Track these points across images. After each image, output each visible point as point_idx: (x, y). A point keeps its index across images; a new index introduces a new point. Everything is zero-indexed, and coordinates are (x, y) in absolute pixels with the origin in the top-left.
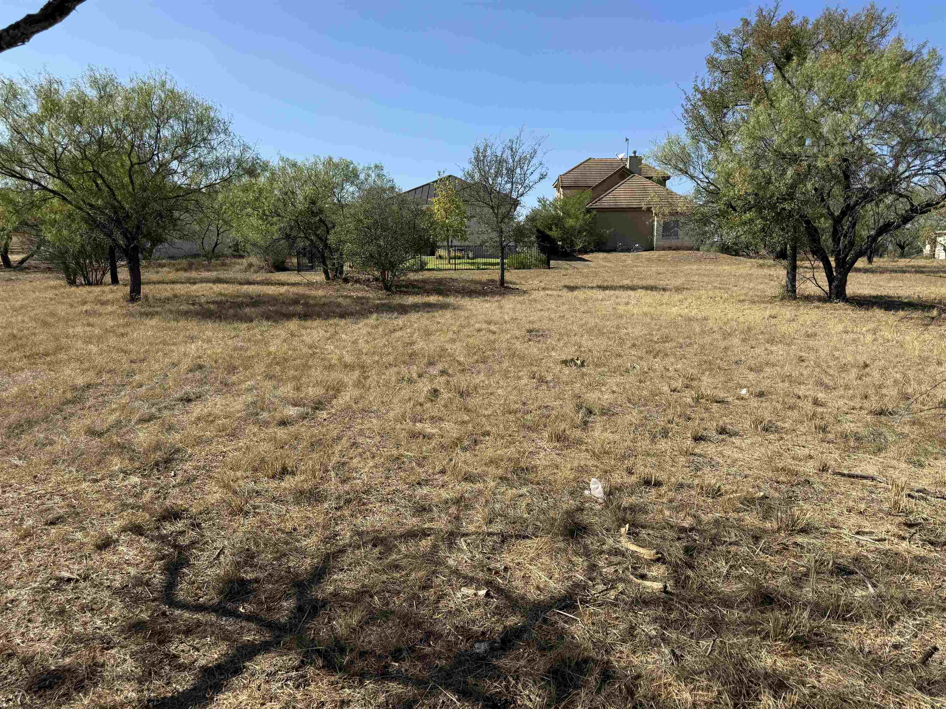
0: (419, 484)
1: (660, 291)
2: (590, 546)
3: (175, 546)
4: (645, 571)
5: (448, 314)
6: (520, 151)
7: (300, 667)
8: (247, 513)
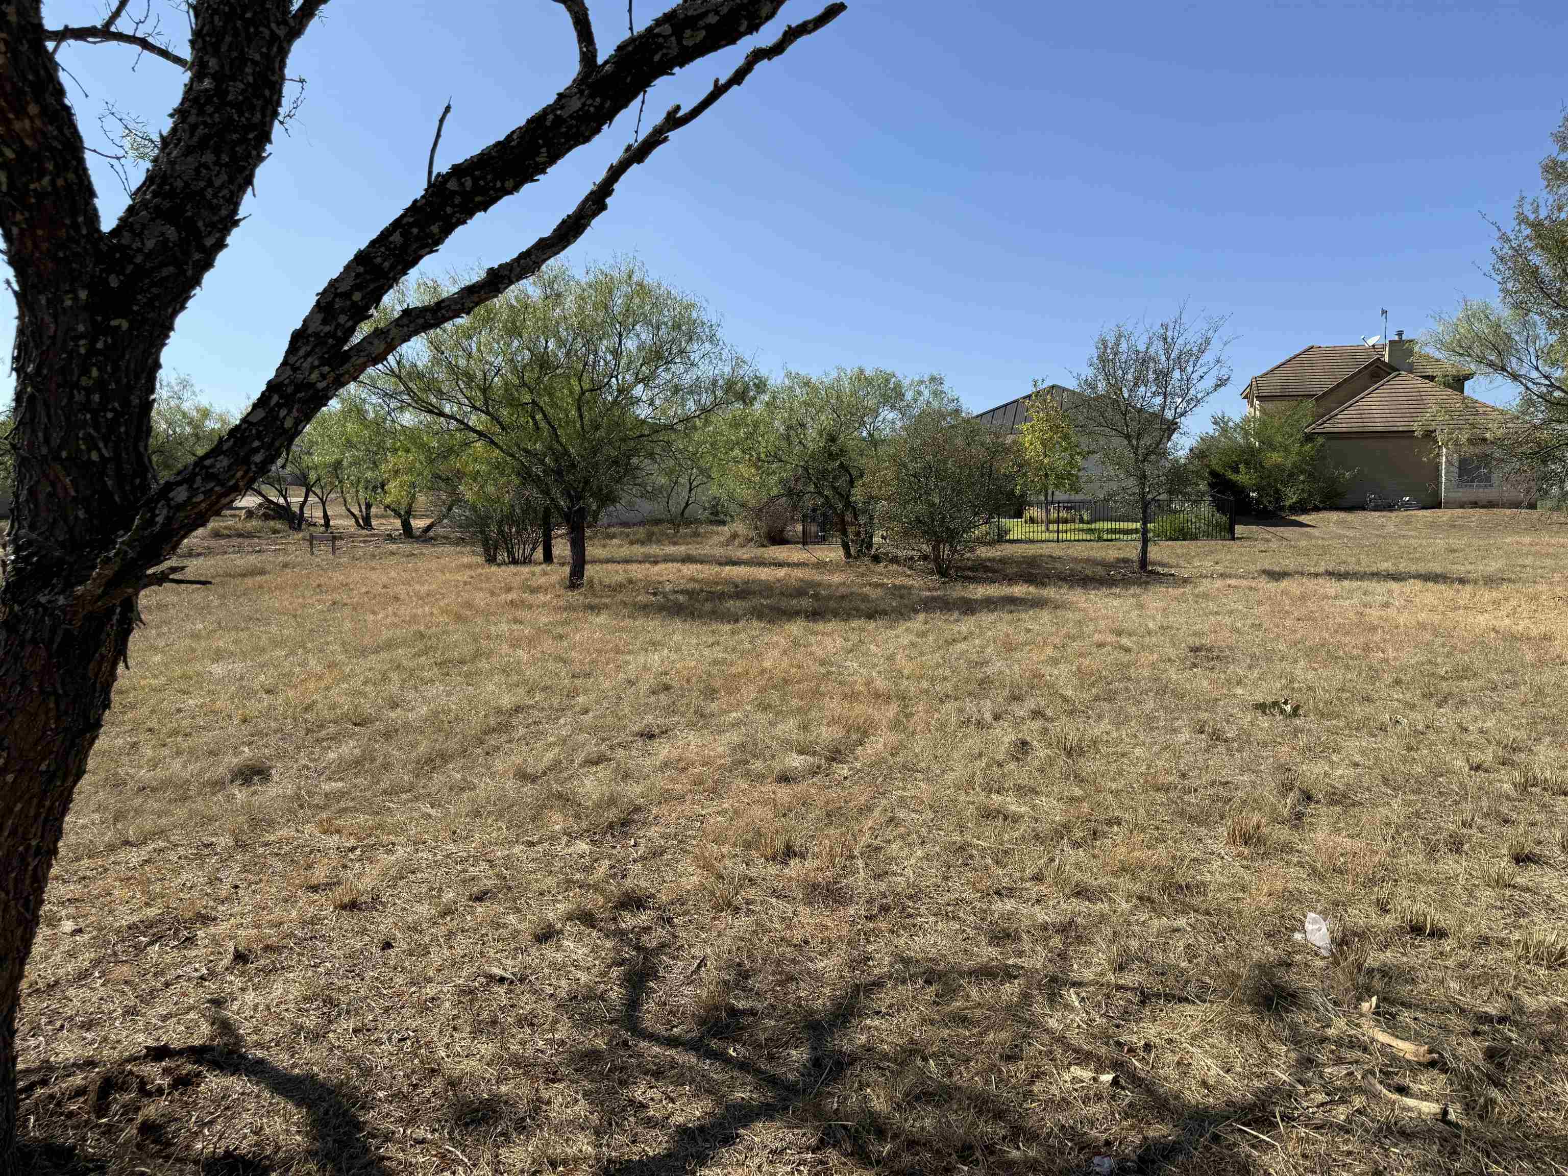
0: (998, 893)
1: (1452, 582)
2: (1303, 1028)
3: (638, 948)
4: (1407, 1081)
5: (1045, 616)
6: (1181, 341)
7: (818, 1148)
8: (737, 909)
